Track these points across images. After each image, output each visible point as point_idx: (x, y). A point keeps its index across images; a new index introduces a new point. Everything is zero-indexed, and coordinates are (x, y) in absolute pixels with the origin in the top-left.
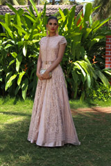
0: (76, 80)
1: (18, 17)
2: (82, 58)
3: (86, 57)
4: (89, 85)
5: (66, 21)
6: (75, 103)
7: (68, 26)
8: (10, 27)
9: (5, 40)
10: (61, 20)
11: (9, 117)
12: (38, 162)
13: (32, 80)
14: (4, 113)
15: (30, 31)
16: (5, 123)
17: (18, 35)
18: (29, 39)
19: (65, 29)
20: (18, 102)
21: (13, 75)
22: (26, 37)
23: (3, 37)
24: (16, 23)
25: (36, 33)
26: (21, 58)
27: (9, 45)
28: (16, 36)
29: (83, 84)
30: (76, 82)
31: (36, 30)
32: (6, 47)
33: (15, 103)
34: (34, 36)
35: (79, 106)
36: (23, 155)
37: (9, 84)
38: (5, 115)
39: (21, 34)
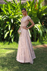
0: (35, 33)
1: (9, 5)
2: (37, 23)
3: (39, 22)
4: (41, 35)
5: (30, 6)
6: (35, 43)
7: (31, 9)
8: (5, 10)
9: (3, 16)
10: (28, 6)
11: (7, 50)
12: (21, 69)
13: (16, 34)
14: (5, 49)
15: (14, 11)
16: (6, 53)
17: (9, 13)
18: (14, 15)
19: (30, 10)
20: (10, 44)
21: (7, 32)
22: (13, 14)
23: (2, 14)
24: (8, 8)
25: (17, 12)
26: (11, 24)
27: (5, 18)
28: (8, 14)
29: (38, 34)
30: (35, 34)
31: (17, 11)
32: (4, 19)
33: (9, 44)
34: (16, 14)
35: (37, 44)
36: (15, 66)
37: (6, 36)
38: (5, 50)
39: (10, 13)
